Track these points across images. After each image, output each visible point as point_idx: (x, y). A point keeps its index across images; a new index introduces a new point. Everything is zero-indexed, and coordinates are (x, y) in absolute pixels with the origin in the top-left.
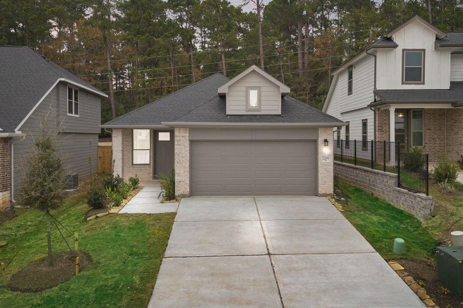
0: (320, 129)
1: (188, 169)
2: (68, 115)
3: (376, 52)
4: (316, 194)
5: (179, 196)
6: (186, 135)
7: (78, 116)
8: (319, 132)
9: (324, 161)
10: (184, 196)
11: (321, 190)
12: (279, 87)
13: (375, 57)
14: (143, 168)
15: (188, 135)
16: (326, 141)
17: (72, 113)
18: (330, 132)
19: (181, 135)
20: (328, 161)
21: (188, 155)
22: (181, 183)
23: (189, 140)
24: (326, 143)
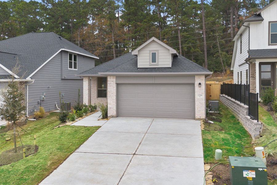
0: (196, 76)
1: (115, 101)
2: (69, 69)
3: (249, 24)
4: (194, 118)
5: (110, 117)
6: (114, 80)
7: (77, 70)
8: (196, 78)
9: (199, 97)
10: (112, 117)
11: (197, 116)
12: (169, 50)
13: (249, 28)
14: (103, 100)
15: (115, 80)
16: (200, 84)
17: (72, 68)
18: (203, 78)
19: (111, 80)
20: (201, 97)
21: (115, 92)
22: (111, 109)
23: (116, 83)
24: (200, 85)
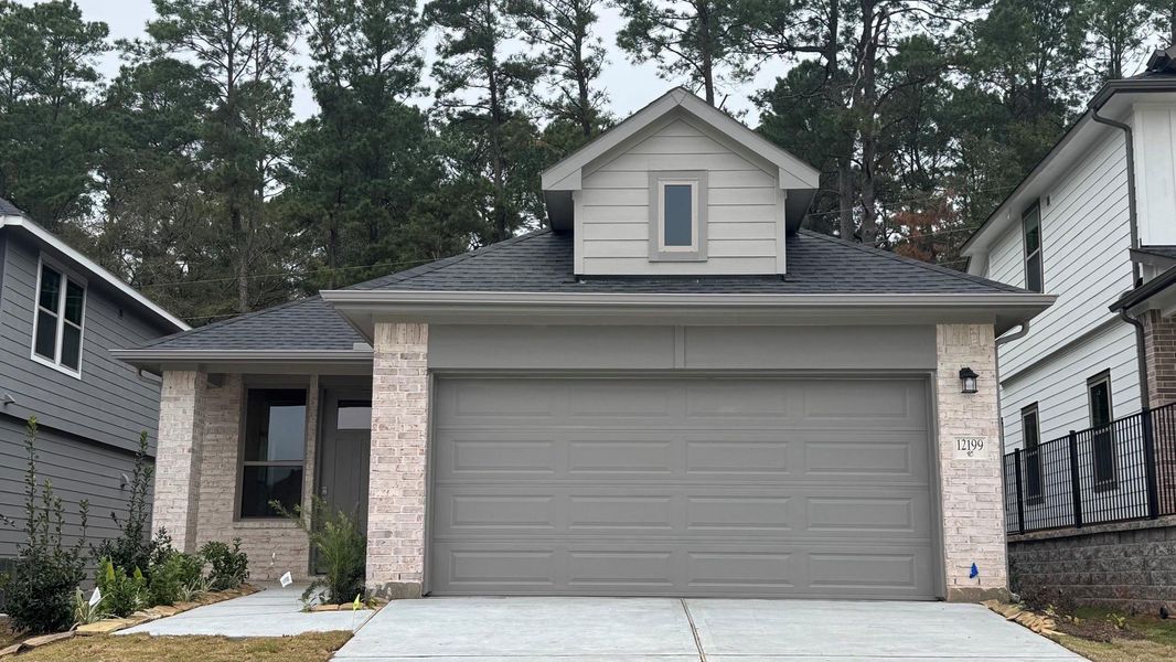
0: (939, 327)
1: (419, 485)
2: (34, 357)
3: (1128, 111)
4: (936, 592)
5: (381, 593)
6: (417, 349)
7: (78, 376)
8: (940, 339)
9: (962, 456)
10: (400, 592)
11: (957, 577)
12: (776, 168)
13: (1128, 130)
14: (273, 532)
15: (423, 349)
16: (966, 374)
17: (51, 356)
18: (983, 337)
19: (399, 349)
20: (978, 455)
21: (423, 427)
22: (392, 538)
23: (430, 370)
24: (969, 382)
